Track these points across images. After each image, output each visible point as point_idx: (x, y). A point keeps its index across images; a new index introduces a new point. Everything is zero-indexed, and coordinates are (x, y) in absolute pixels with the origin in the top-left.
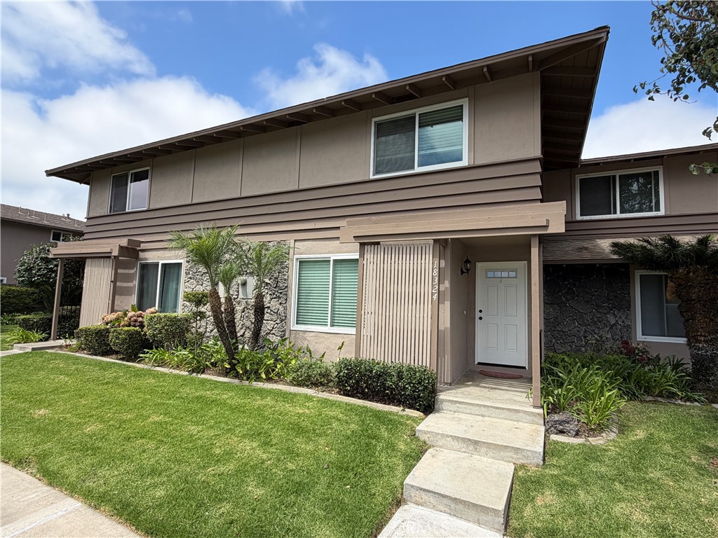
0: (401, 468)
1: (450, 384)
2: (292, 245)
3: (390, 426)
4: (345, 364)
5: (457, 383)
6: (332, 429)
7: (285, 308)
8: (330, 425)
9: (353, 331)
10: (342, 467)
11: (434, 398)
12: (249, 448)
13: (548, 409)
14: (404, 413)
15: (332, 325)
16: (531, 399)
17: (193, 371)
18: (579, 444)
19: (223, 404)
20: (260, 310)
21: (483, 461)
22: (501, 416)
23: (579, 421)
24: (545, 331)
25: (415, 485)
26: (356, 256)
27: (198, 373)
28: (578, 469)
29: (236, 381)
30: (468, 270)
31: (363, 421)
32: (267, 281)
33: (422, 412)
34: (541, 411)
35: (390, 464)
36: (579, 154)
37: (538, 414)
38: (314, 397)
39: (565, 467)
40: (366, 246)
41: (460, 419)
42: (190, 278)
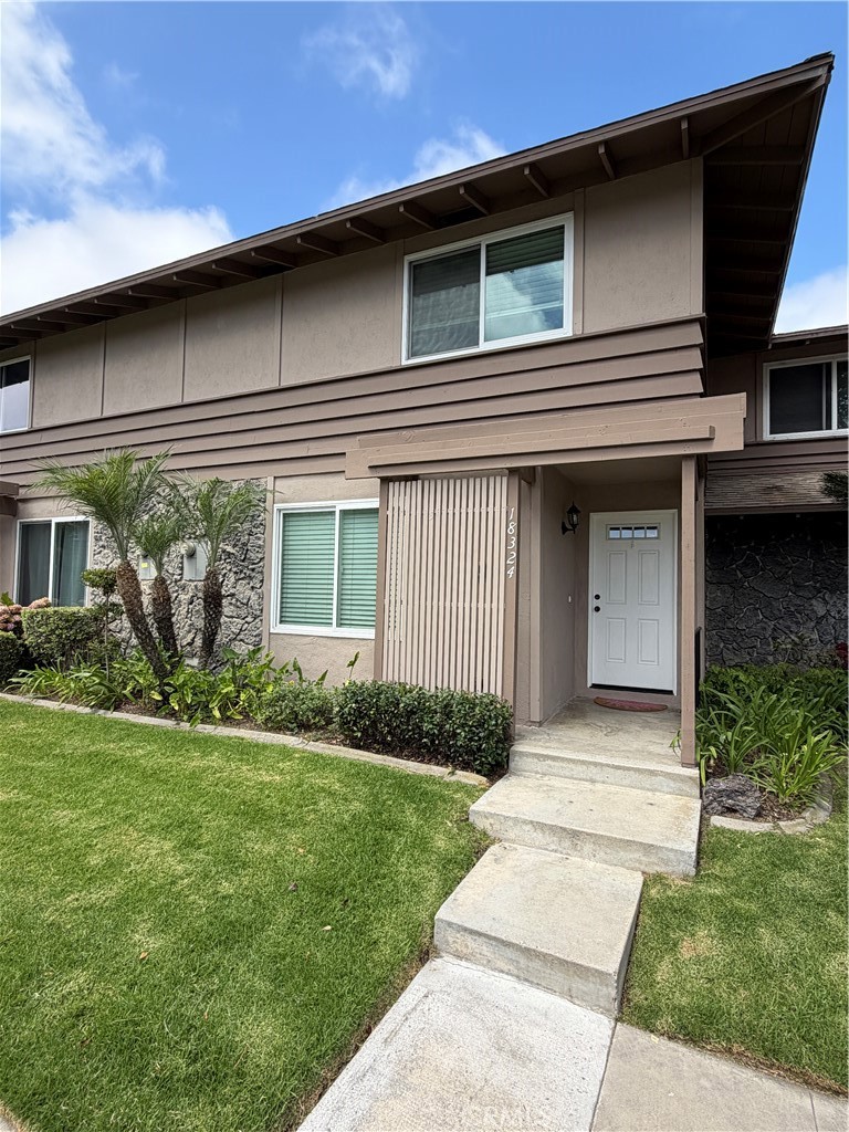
0: (434, 886)
1: (540, 724)
2: (270, 487)
3: (424, 805)
4: (354, 692)
5: (553, 722)
6: (315, 811)
7: (261, 597)
8: (315, 803)
9: (370, 633)
10: (325, 889)
11: (508, 750)
12: (156, 854)
13: (708, 767)
14: (453, 778)
15: (340, 625)
16: (677, 750)
17: (100, 706)
18: (762, 834)
19: (130, 767)
20: (213, 599)
21: (586, 866)
22: (624, 782)
23: (762, 790)
24: (706, 629)
25: (455, 921)
26: (374, 503)
27: (109, 709)
28: (760, 885)
29: (169, 723)
30: (574, 526)
31: (376, 797)
32: (229, 549)
33: (484, 776)
34: (694, 772)
35: (415, 879)
36: (771, 324)
37: (690, 778)
38: (295, 751)
39: (734, 881)
40: (391, 484)
41: (551, 788)
42: (103, 547)
